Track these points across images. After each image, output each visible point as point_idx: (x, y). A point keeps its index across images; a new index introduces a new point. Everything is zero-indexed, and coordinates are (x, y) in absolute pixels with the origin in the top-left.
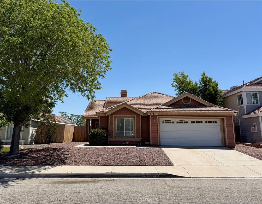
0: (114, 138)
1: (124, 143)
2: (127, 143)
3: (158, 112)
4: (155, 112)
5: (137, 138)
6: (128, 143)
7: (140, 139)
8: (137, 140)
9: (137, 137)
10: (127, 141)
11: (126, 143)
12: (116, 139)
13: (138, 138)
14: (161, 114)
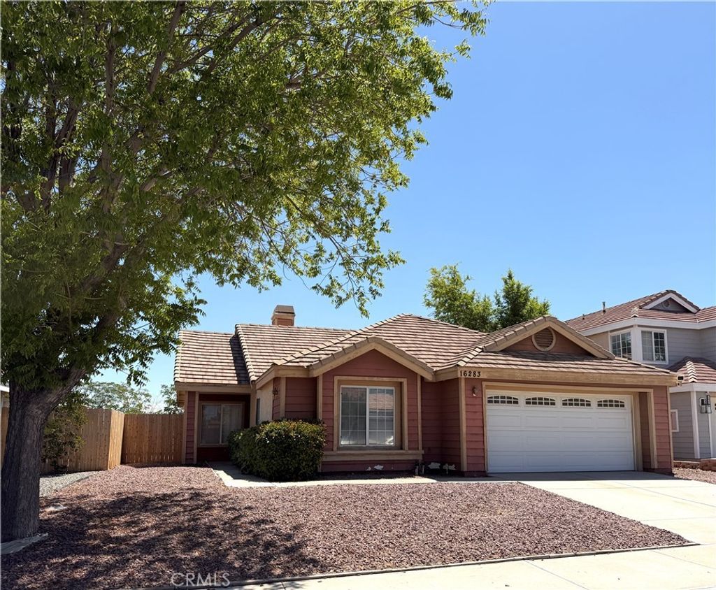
0: (339, 452)
1: (370, 469)
2: (379, 467)
3: (489, 370)
4: (480, 370)
5: (410, 452)
6: (382, 467)
7: (418, 454)
8: (411, 458)
9: (410, 449)
10: (379, 463)
11: (375, 467)
12: (344, 455)
13: (414, 452)
14: (496, 375)
